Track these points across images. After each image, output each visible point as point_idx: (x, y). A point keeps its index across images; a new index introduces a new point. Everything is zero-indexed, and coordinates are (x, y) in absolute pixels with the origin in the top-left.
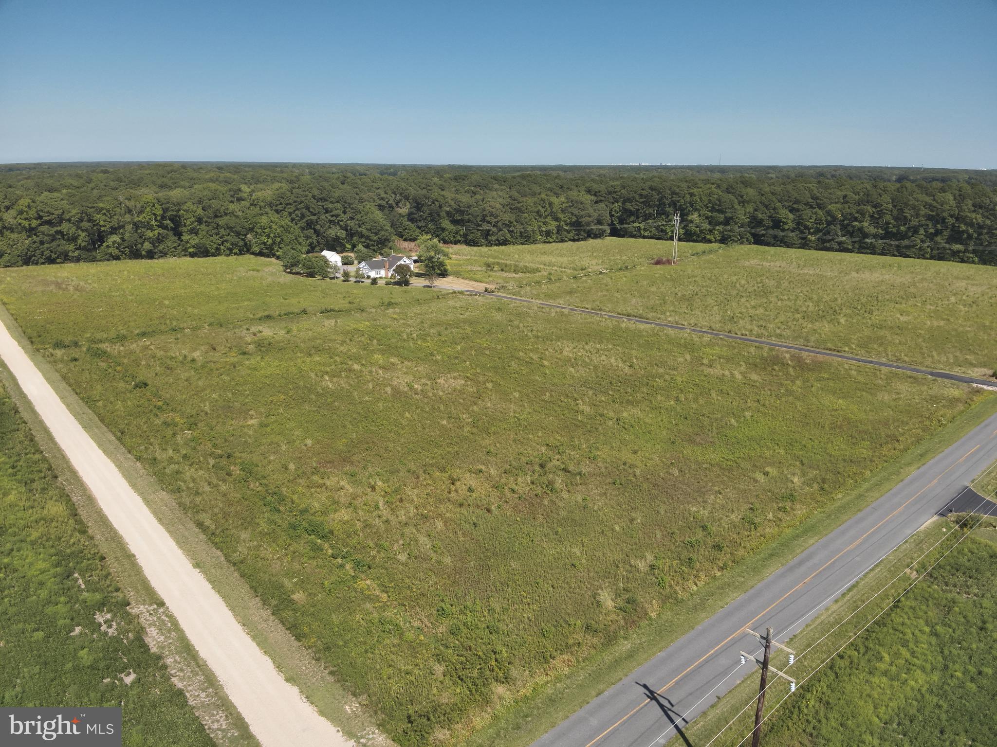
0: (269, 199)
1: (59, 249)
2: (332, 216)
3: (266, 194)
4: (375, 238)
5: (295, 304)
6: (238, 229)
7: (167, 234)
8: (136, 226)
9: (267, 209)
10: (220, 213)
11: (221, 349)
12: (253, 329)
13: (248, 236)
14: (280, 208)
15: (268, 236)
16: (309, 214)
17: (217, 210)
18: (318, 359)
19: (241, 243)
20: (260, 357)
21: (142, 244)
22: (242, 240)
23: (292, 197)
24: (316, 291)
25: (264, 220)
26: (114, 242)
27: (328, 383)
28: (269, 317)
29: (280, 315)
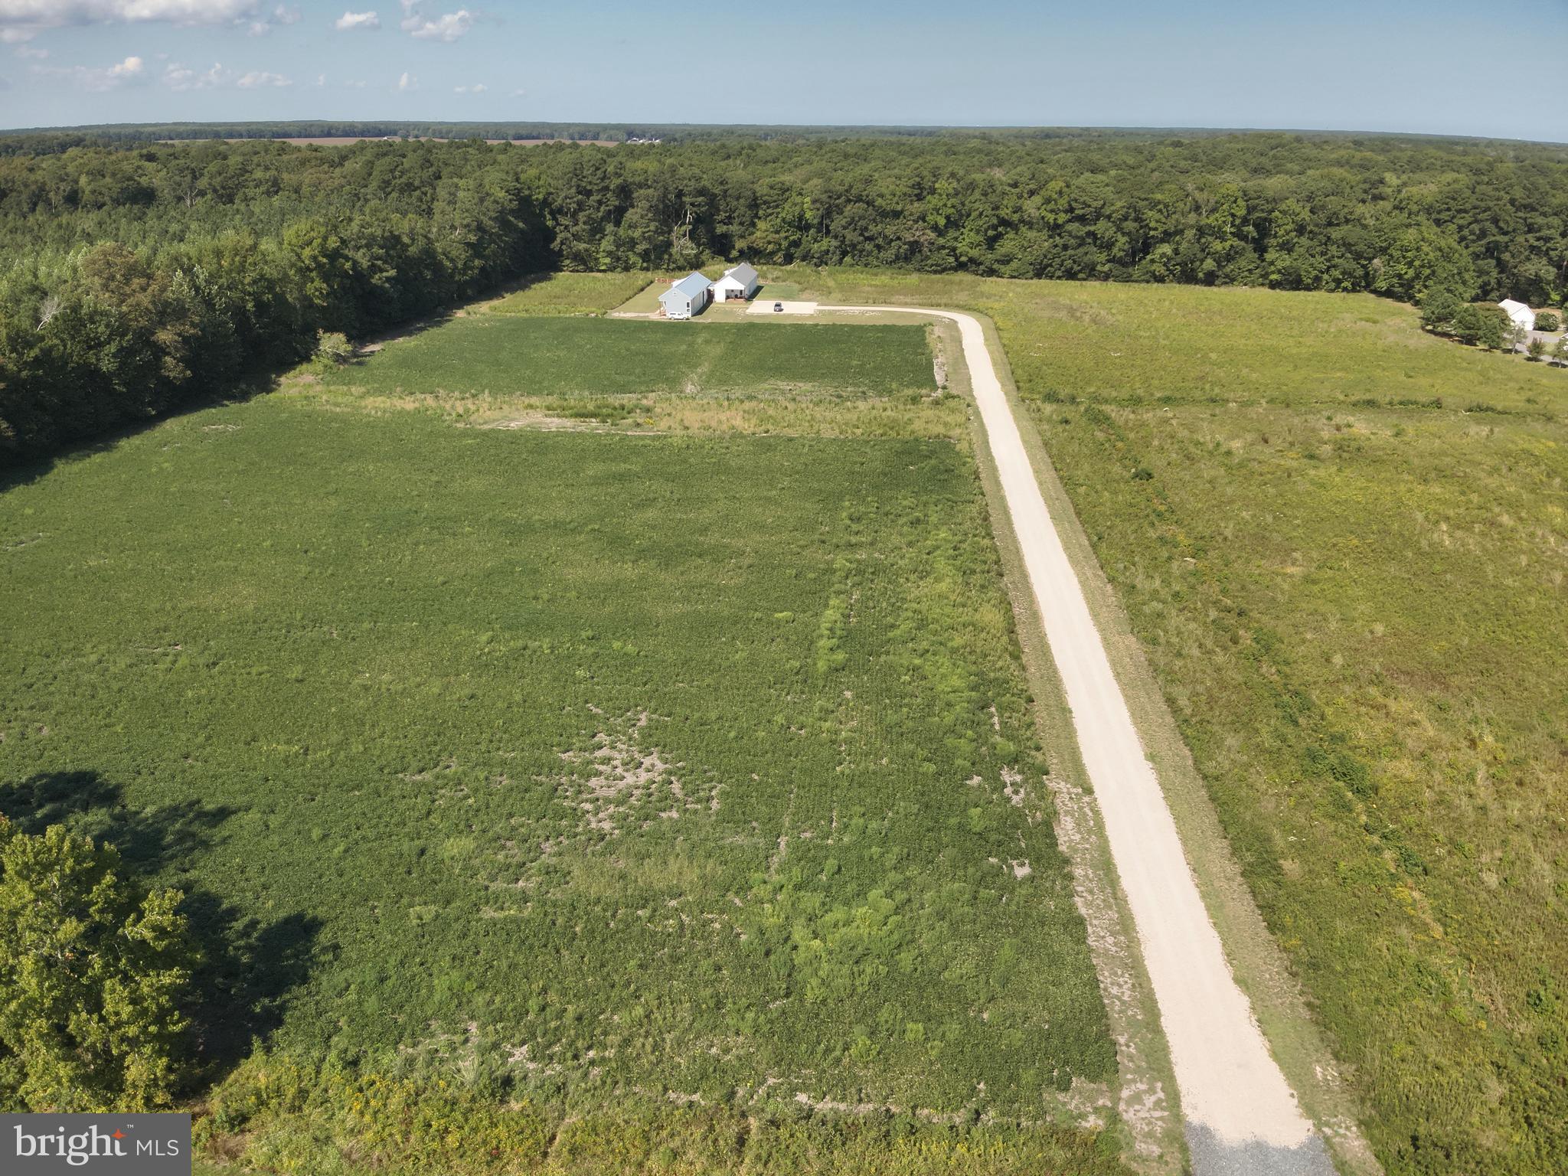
0: (1429, 199)
1: (1086, 259)
2: (1538, 239)
3: (1425, 192)
5: (1425, 388)
6: (1361, 247)
7: (1244, 249)
8: (1201, 231)
9: (1422, 218)
10: (1337, 218)
11: (1277, 443)
12: (1340, 419)
13: (1375, 261)
14: (1444, 216)
15: (1410, 264)
16: (1495, 230)
17: (1334, 213)
18: (1438, 490)
19: (1359, 272)
20: (1335, 468)
21: (1202, 261)
22: (1363, 266)
23: (1473, 201)
24: (1470, 370)
25: (1410, 236)
26: (1163, 255)
27: (1444, 537)
28: (1371, 403)
29: (1391, 403)
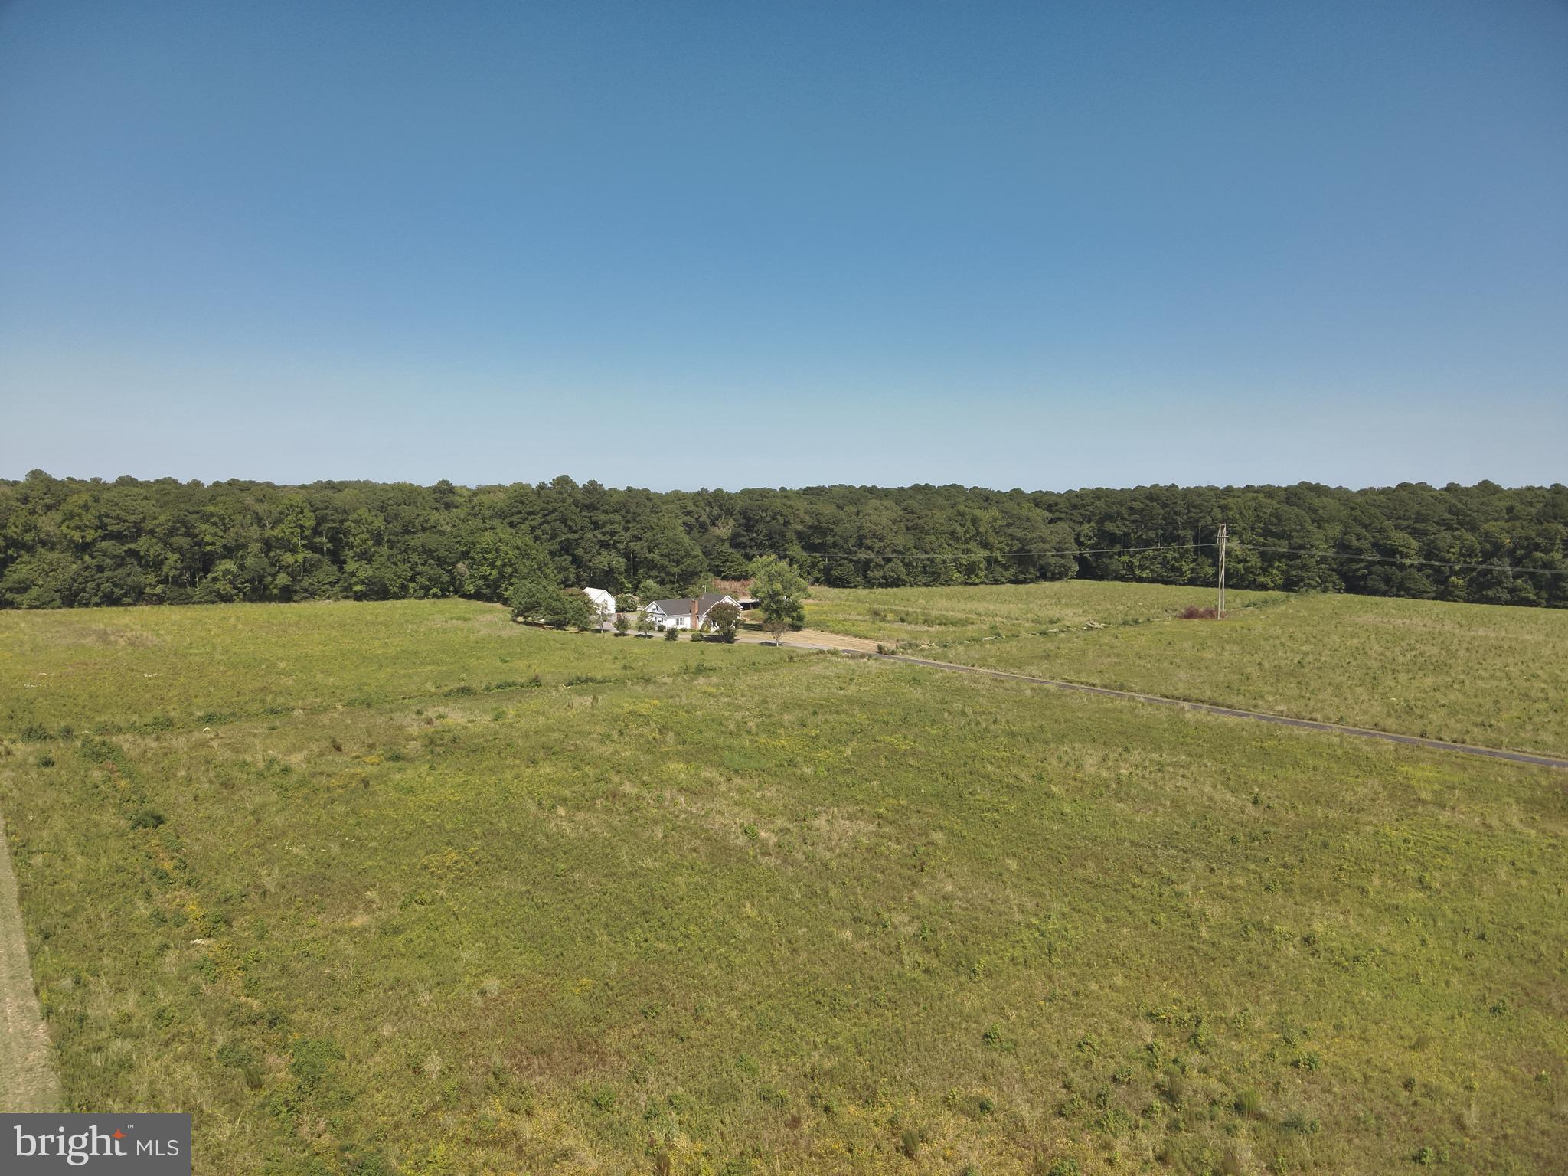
0: (500, 505)
1: (129, 581)
2: (604, 534)
3: (495, 499)
4: (676, 570)
5: (521, 669)
6: (442, 553)
7: (320, 560)
8: (268, 545)
9: (496, 522)
10: (413, 527)
11: (352, 748)
12: (431, 713)
13: (459, 565)
14: (516, 518)
15: (492, 565)
16: (564, 530)
17: (410, 521)
18: (549, 770)
19: (446, 578)
20: (427, 766)
21: (274, 575)
22: (449, 571)
23: (540, 504)
24: (565, 649)
25: (488, 537)
26: (227, 572)
28: (465, 691)
29: (488, 689)
